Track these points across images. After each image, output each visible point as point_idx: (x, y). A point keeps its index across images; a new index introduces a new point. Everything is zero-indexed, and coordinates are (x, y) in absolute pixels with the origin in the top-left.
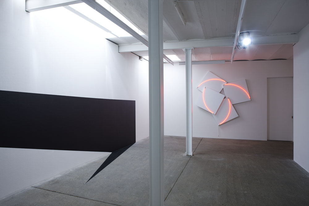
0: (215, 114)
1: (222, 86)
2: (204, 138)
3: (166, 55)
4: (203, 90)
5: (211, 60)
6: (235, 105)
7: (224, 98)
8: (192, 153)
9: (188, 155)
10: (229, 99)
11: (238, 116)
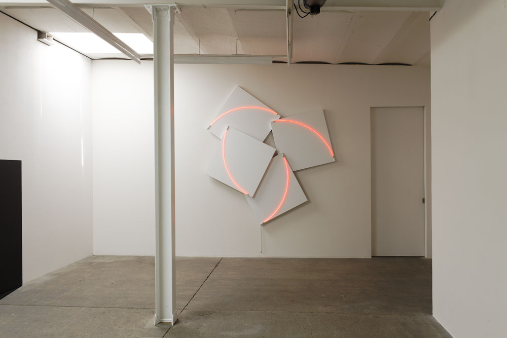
0: (252, 195)
1: (270, 124)
2: (226, 259)
4: (223, 134)
5: (239, 53)
7: (274, 156)
8: (173, 313)
9: (160, 323)
10: (284, 159)
11: (307, 200)
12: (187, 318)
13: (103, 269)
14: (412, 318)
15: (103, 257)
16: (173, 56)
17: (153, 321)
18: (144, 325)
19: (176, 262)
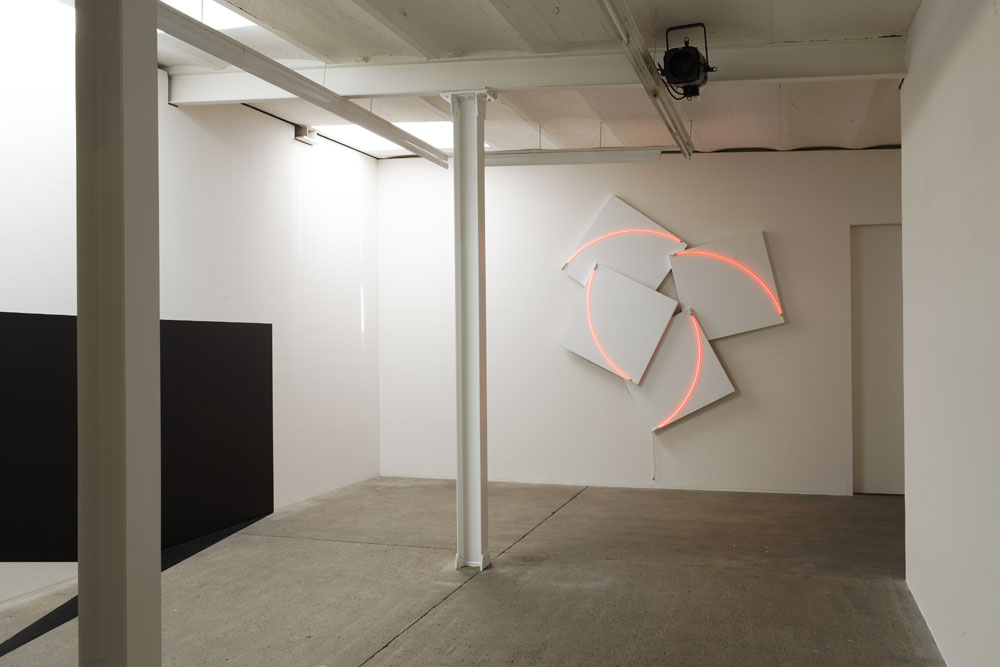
0: (637, 381)
1: (668, 259)
2: (594, 488)
3: (394, 124)
4: (588, 276)
5: (605, 144)
6: (721, 345)
7: (675, 314)
8: (482, 553)
9: (464, 567)
10: (693, 319)
11: (733, 390)
12: (505, 564)
13: (391, 496)
14: (868, 582)
15: (395, 479)
16: (482, 155)
17: (452, 565)
18: (441, 568)
19: (487, 489)
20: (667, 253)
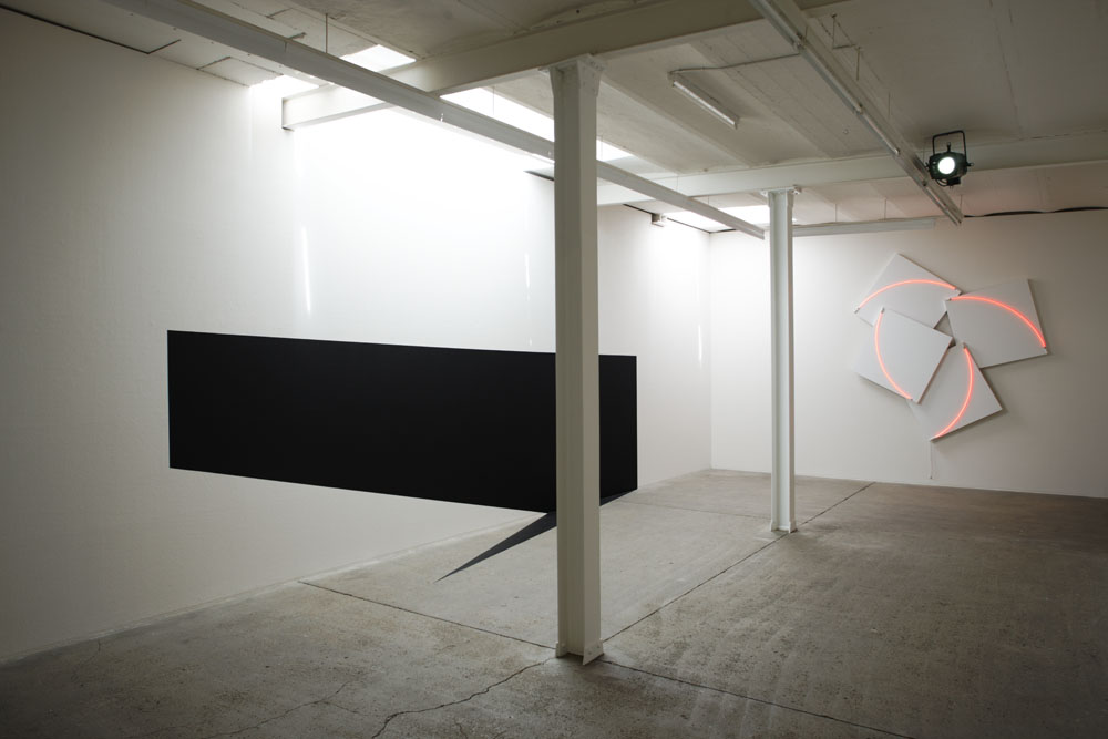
0: (917, 400)
1: (944, 303)
4: (876, 318)
5: (889, 216)
6: (989, 372)
7: (950, 347)
8: (790, 521)
9: (777, 530)
10: (965, 350)
11: (1001, 409)
12: (807, 530)
13: (721, 482)
16: (791, 227)
17: (768, 528)
18: (759, 528)
20: (943, 297)
